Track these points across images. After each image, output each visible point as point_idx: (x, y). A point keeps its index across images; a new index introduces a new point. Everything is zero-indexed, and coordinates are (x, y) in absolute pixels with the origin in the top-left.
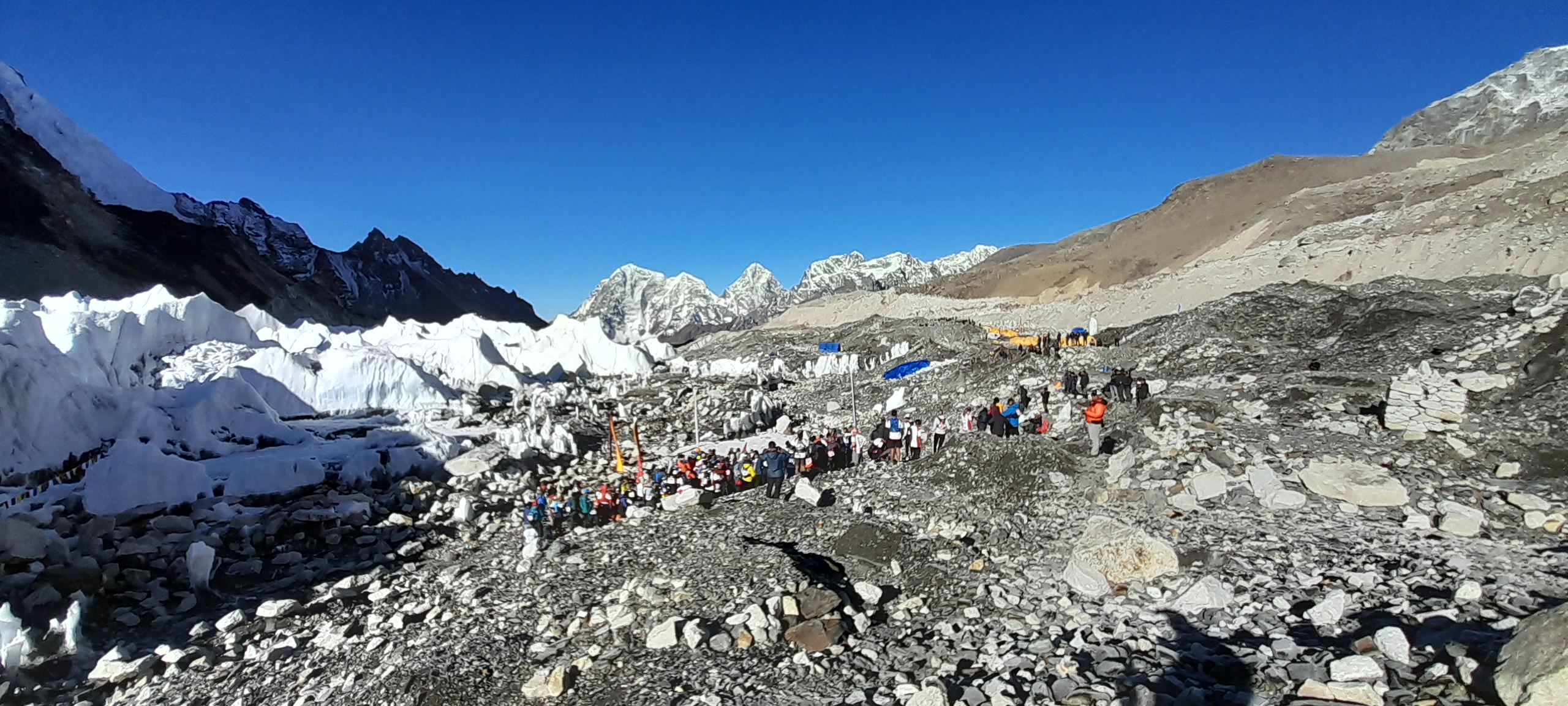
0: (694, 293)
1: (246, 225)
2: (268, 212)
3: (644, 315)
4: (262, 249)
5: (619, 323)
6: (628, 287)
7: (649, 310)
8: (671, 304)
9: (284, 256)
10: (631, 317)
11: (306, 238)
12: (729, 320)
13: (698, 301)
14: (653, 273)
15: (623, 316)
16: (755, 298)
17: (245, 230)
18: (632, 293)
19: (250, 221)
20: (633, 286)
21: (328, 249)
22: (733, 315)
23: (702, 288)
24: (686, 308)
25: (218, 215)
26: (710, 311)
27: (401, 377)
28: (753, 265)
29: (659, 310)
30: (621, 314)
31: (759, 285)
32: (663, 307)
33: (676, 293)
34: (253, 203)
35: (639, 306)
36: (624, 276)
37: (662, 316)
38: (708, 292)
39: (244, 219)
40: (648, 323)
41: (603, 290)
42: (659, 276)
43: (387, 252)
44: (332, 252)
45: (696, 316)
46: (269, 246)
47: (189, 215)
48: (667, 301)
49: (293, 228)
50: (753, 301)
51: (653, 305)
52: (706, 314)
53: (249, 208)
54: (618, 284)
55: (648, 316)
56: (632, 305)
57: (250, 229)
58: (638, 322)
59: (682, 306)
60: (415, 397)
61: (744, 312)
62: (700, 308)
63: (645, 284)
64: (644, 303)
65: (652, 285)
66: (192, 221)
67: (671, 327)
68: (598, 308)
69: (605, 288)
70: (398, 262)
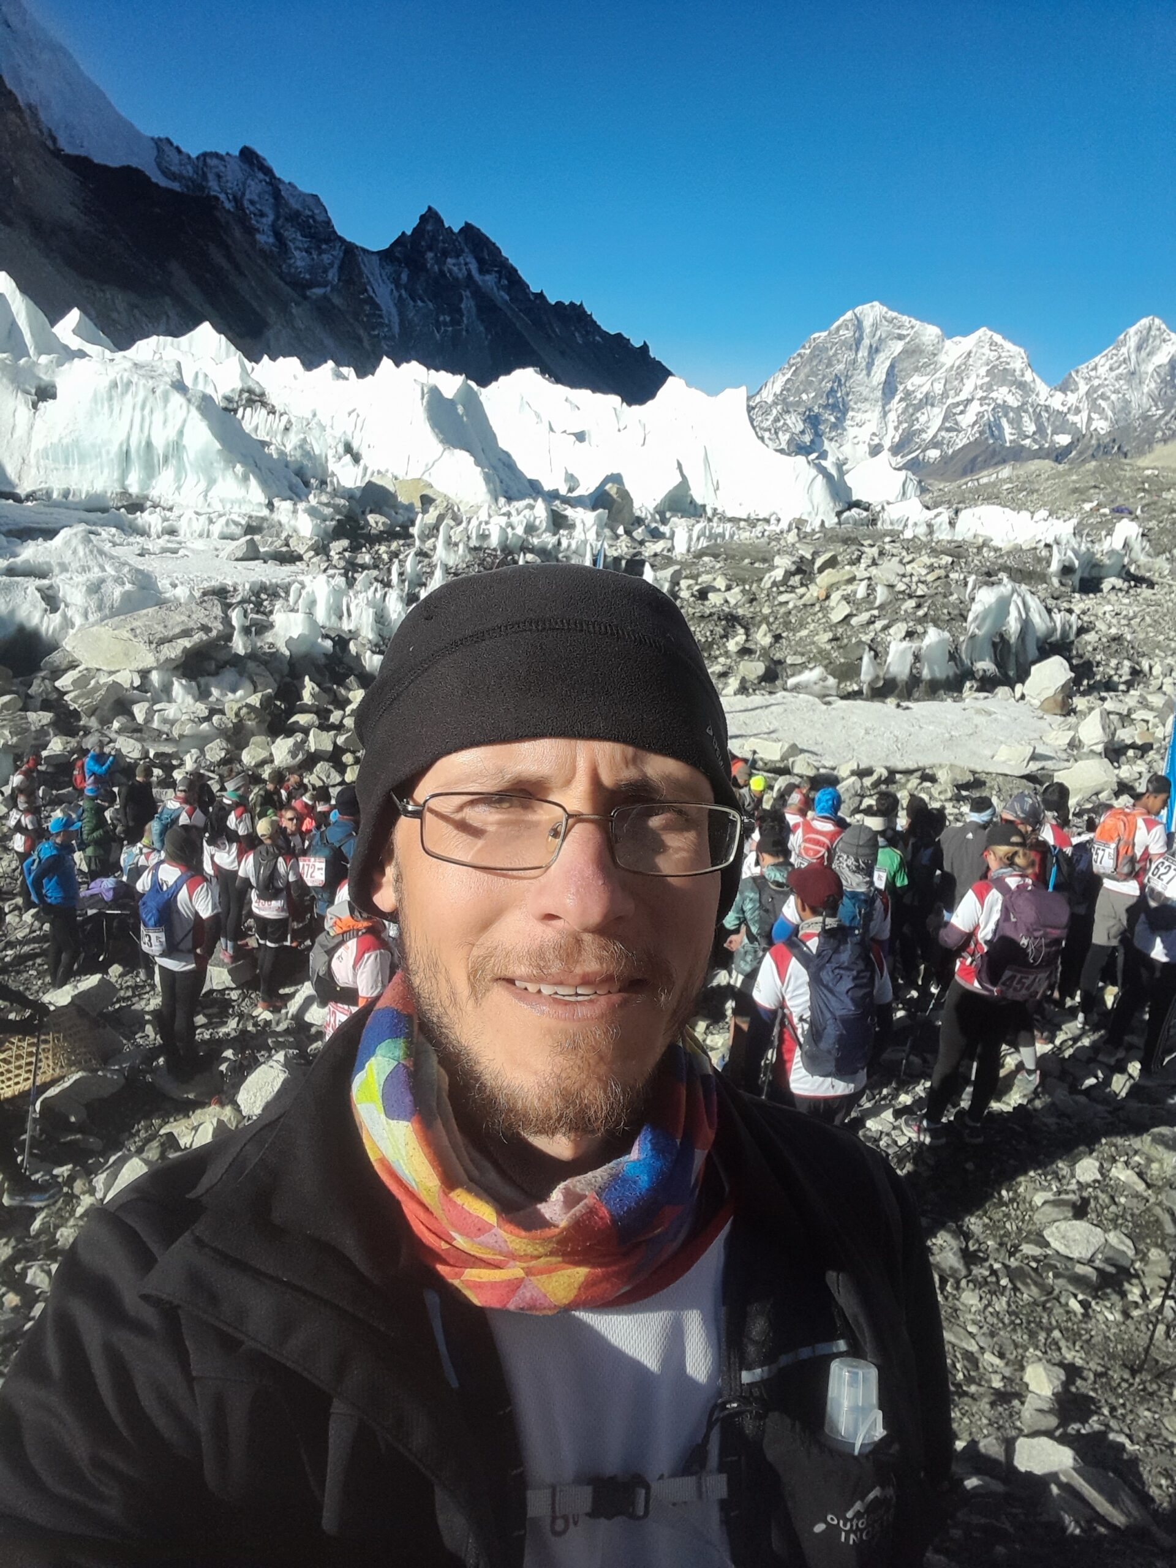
0: (999, 374)
1: (247, 196)
2: (278, 174)
3: (885, 414)
4: (265, 239)
5: (834, 427)
6: (863, 353)
7: (896, 405)
8: (945, 395)
9: (297, 253)
10: (859, 417)
11: (328, 222)
12: (1064, 440)
13: (1004, 394)
14: (917, 324)
15: (844, 413)
16: (1134, 397)
17: (246, 204)
18: (870, 365)
19: (255, 189)
20: (874, 351)
21: (358, 244)
22: (1073, 430)
23: (1018, 364)
24: (975, 408)
25: (211, 176)
26: (1026, 418)
27: (181, 433)
28: (1145, 322)
29: (919, 407)
30: (840, 409)
31: (1150, 368)
32: (928, 400)
33: (960, 372)
34: (257, 156)
35: (879, 394)
36: (859, 326)
37: (923, 419)
38: (1029, 376)
39: (244, 184)
40: (891, 431)
41: (813, 357)
42: (931, 332)
43: (445, 254)
44: (365, 251)
45: (992, 428)
46: (278, 235)
47: (173, 177)
48: (938, 388)
49: (310, 202)
50: (1128, 402)
51: (908, 394)
52: (1016, 423)
53: (251, 164)
54: (844, 343)
55: (892, 417)
56: (865, 392)
57: (252, 202)
58: (872, 427)
59: (969, 401)
60: (212, 482)
61: (1102, 426)
62: (1005, 408)
63: (898, 347)
64: (889, 388)
65: (913, 351)
66: (176, 186)
67: (935, 444)
68: (799, 393)
69: (819, 351)
70: (461, 275)
